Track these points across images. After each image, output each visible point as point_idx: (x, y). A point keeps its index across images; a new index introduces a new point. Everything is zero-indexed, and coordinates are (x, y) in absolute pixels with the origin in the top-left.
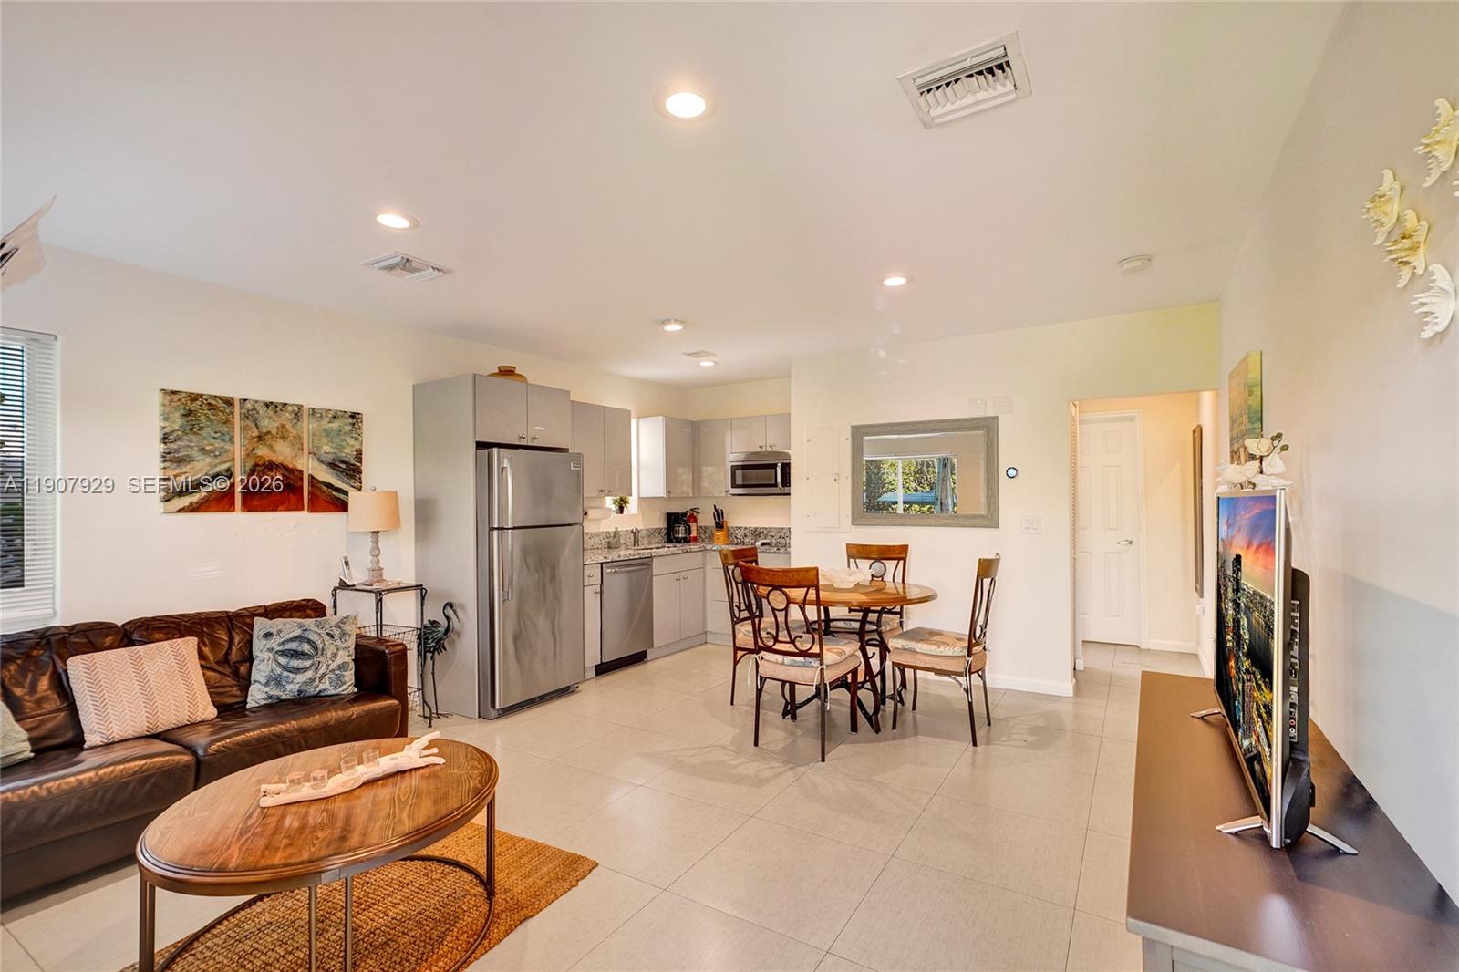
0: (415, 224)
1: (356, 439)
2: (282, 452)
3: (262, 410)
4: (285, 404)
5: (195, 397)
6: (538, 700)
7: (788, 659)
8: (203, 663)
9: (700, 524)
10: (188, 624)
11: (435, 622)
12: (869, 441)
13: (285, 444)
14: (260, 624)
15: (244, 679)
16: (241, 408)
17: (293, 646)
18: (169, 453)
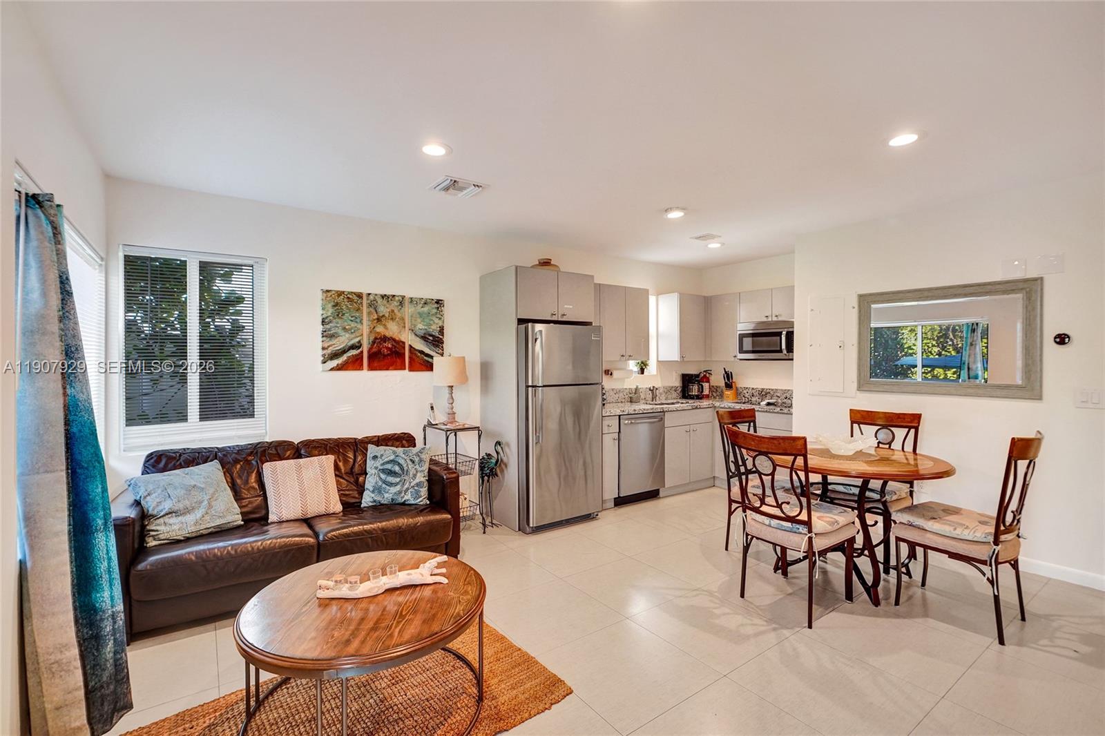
0: (450, 150)
1: (440, 319)
2: (392, 330)
3: (379, 300)
4: (394, 296)
5: (340, 293)
6: (564, 522)
7: (775, 522)
8: (337, 473)
9: (712, 383)
10: (331, 446)
11: (489, 455)
12: (876, 309)
13: (394, 323)
14: (372, 450)
15: (361, 486)
16: (368, 300)
17: (389, 466)
18: (325, 331)
